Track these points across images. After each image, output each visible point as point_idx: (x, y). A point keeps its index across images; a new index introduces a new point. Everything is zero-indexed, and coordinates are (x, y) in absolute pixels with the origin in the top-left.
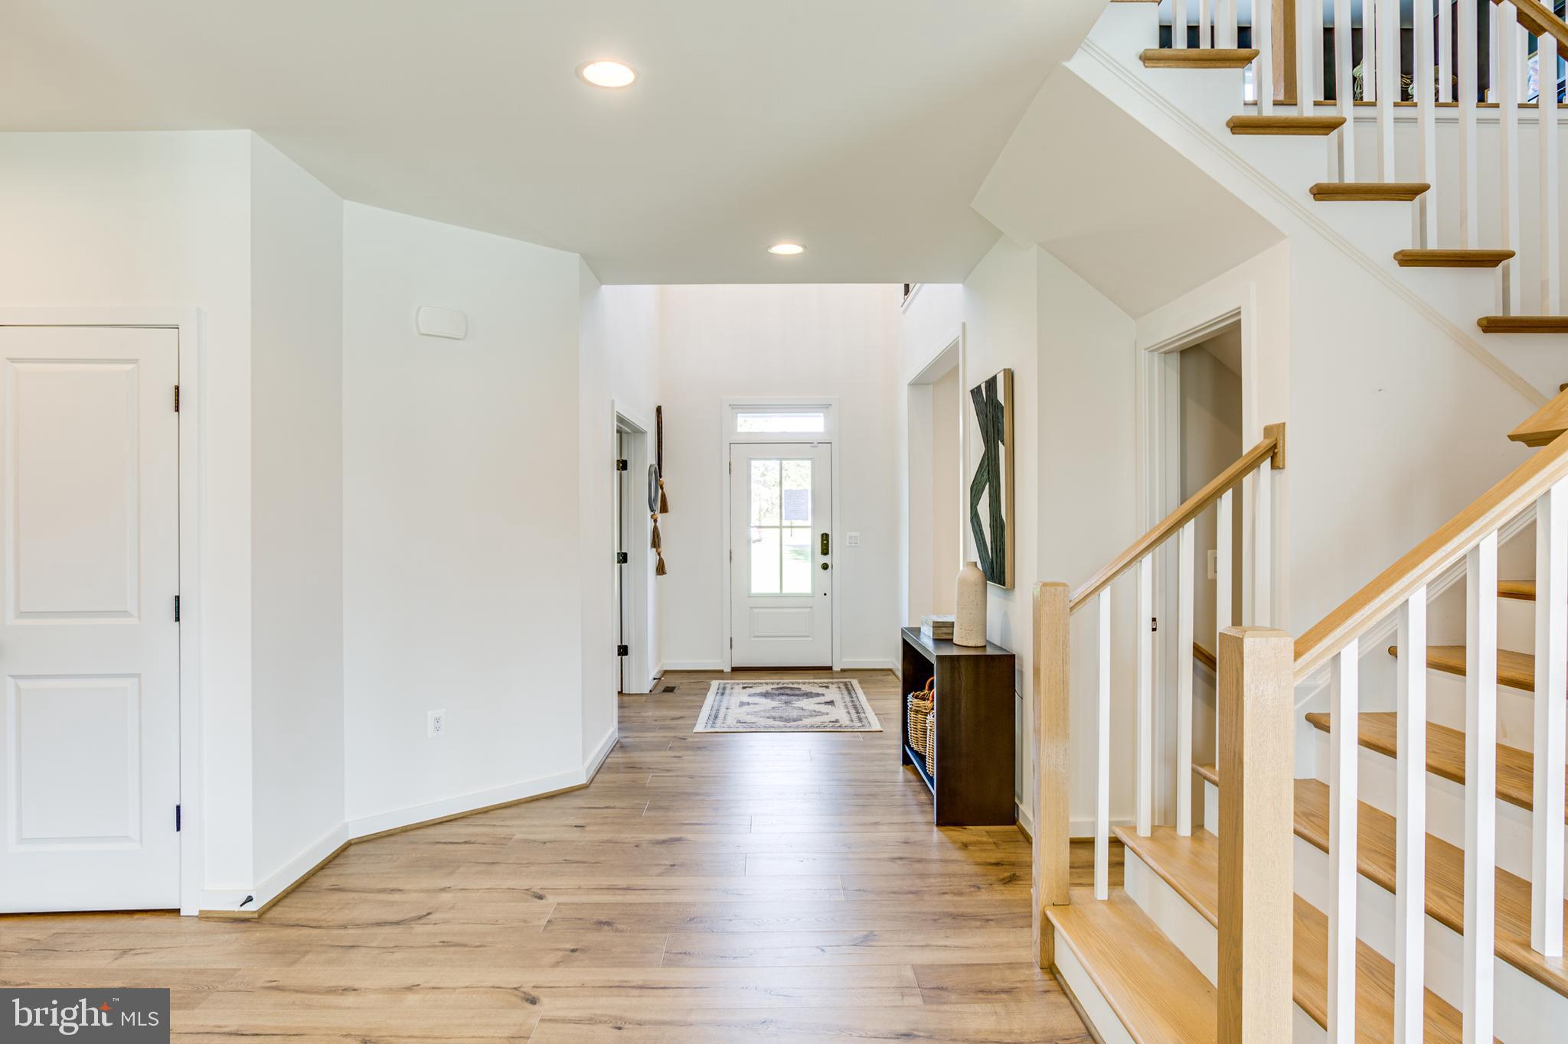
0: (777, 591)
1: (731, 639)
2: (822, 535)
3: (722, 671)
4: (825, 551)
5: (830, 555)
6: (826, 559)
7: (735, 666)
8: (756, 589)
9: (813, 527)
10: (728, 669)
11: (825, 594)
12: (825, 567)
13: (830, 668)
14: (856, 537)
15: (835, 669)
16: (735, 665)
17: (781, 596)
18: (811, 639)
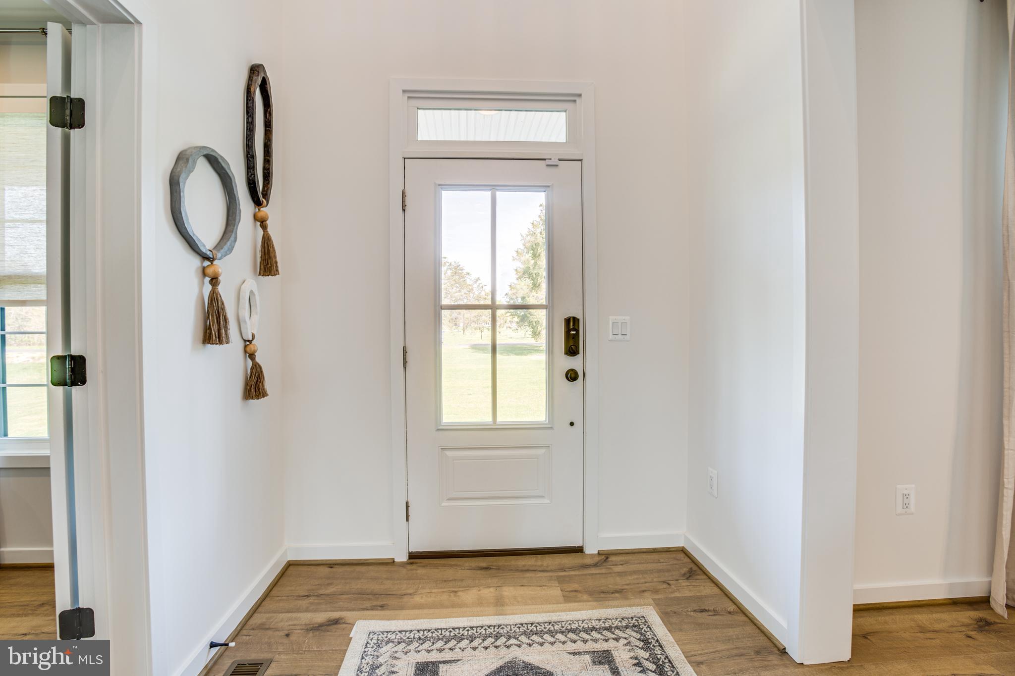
0: (488, 419)
1: (407, 503)
2: (568, 321)
3: (392, 562)
4: (572, 350)
5: (580, 356)
6: (574, 363)
7: (414, 551)
8: (449, 417)
9: (549, 307)
10: (402, 558)
11: (572, 424)
12: (572, 376)
13: (579, 550)
14: (624, 324)
15: (587, 551)
16: (413, 549)
17: (494, 428)
18: (547, 501)
